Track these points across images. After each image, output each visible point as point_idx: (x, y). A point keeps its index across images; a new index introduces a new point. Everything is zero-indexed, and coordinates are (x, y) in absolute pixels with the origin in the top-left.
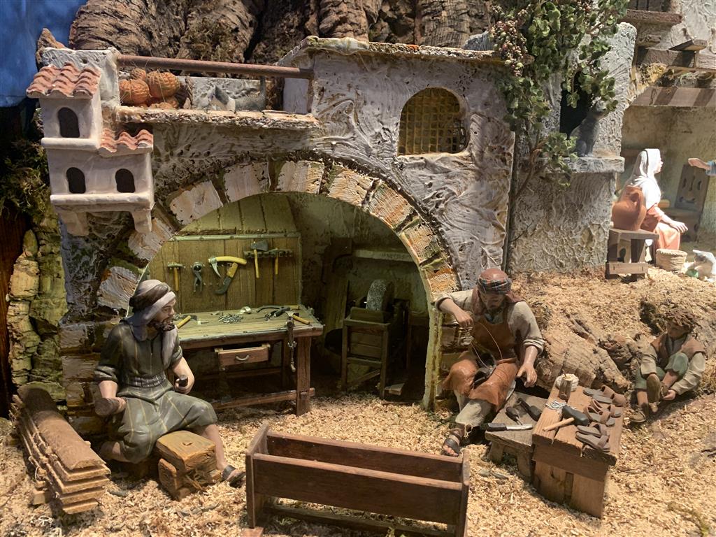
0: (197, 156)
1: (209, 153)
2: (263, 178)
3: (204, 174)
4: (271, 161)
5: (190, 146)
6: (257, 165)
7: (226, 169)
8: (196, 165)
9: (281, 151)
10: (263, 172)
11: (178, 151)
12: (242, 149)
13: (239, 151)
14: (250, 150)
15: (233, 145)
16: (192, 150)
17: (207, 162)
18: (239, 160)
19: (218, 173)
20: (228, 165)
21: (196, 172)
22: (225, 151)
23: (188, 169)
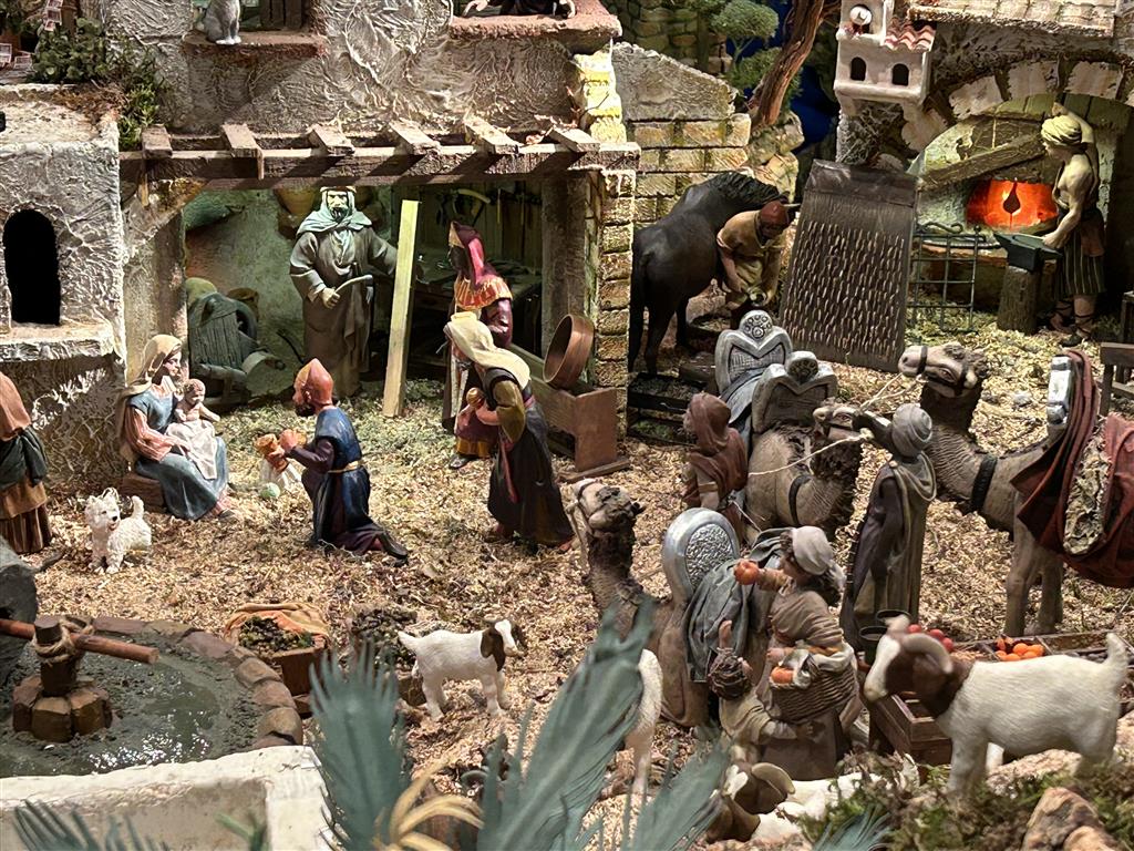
0: (983, 50)
1: (995, 48)
2: (1051, 78)
3: (988, 68)
4: (1062, 60)
5: (977, 39)
6: (1045, 63)
7: (1013, 65)
8: (982, 57)
9: (1074, 50)
10: (1052, 71)
11: (965, 44)
12: (1031, 45)
13: (1028, 48)
14: (1041, 47)
15: (1023, 41)
16: (979, 44)
17: (993, 57)
18: (1028, 56)
19: (1003, 69)
20: (1015, 60)
21: (980, 66)
22: (1013, 46)
23: (972, 62)
